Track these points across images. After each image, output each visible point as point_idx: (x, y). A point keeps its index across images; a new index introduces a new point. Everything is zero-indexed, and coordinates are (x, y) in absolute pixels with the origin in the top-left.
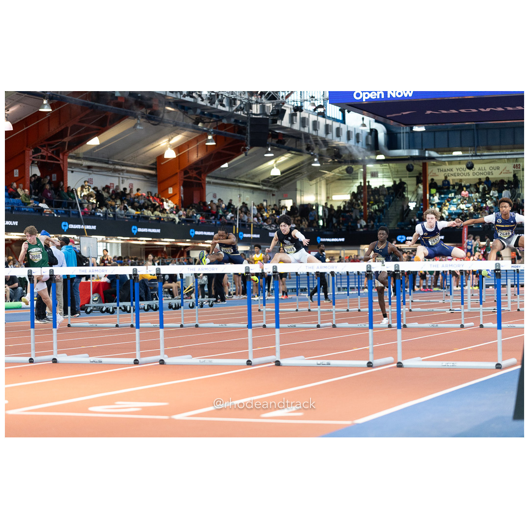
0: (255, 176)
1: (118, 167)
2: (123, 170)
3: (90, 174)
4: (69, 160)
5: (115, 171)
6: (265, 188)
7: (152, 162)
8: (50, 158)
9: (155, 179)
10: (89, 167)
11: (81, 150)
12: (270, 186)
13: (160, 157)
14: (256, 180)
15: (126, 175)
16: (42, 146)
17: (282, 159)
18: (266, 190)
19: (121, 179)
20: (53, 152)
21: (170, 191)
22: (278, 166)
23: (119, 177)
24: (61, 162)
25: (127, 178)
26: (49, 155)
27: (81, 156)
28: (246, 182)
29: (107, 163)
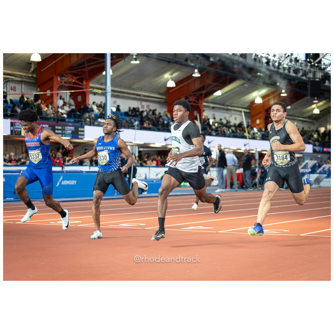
0: (304, 113)
1: (229, 108)
2: (231, 110)
3: (213, 111)
4: (204, 104)
5: (228, 110)
6: (310, 120)
7: (248, 104)
8: (194, 102)
9: (248, 115)
10: (213, 108)
11: (210, 98)
12: (313, 119)
13: (253, 102)
14: (304, 116)
15: (233, 112)
16: (191, 95)
17: (321, 103)
18: (310, 122)
19: (230, 115)
20: (195, 99)
21: (258, 122)
22: (318, 107)
23: (229, 113)
24: (199, 105)
25: (234, 114)
26: (194, 100)
27: (210, 101)
28: (299, 117)
29: (223, 105)
